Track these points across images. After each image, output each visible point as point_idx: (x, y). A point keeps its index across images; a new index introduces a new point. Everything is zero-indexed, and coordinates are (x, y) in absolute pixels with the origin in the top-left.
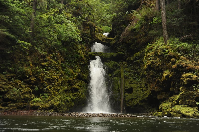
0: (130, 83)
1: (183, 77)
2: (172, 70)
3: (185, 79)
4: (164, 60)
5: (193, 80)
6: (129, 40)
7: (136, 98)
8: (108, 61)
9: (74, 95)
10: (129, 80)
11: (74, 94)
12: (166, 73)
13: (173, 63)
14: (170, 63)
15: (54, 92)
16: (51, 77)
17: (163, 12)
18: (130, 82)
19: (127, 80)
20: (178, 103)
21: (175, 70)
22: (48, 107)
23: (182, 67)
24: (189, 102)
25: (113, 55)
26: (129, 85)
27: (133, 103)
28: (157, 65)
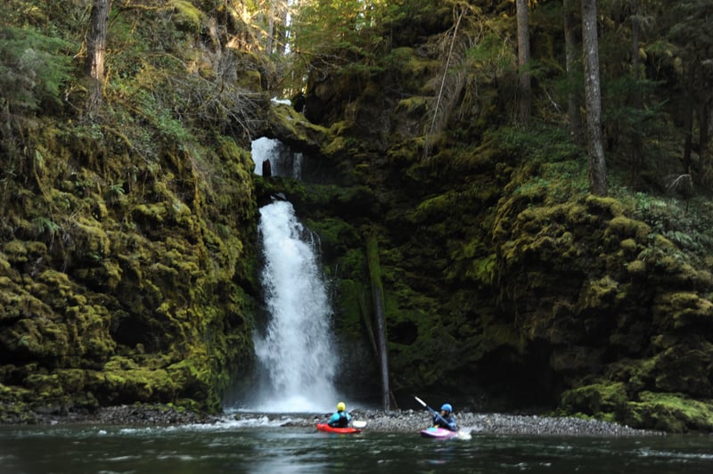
0: (403, 304)
1: (669, 304)
2: (624, 277)
3: (675, 310)
4: (591, 240)
5: (702, 316)
6: (400, 148)
7: (433, 362)
8: (318, 213)
9: (231, 342)
10: (398, 293)
11: (231, 339)
12: (606, 285)
13: (632, 255)
14: (620, 253)
15: (186, 329)
16: (176, 267)
17: (593, 77)
18: (402, 301)
19: (391, 294)
20: (649, 385)
21: (637, 277)
22: (178, 390)
23: (662, 269)
24: (690, 382)
25: (338, 195)
26: (399, 311)
27: (421, 378)
28: (565, 254)
